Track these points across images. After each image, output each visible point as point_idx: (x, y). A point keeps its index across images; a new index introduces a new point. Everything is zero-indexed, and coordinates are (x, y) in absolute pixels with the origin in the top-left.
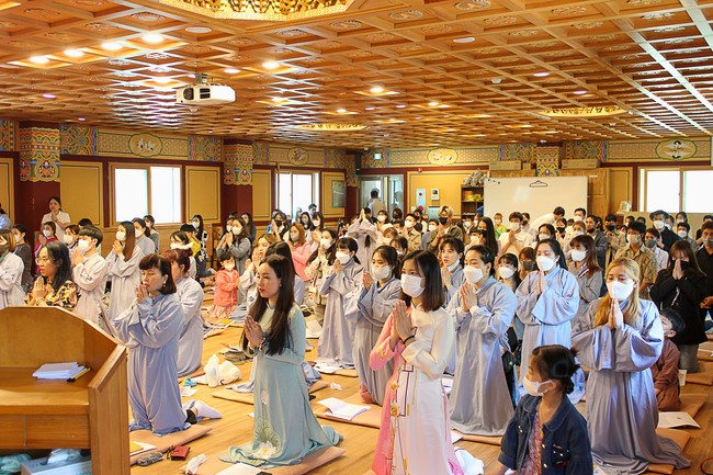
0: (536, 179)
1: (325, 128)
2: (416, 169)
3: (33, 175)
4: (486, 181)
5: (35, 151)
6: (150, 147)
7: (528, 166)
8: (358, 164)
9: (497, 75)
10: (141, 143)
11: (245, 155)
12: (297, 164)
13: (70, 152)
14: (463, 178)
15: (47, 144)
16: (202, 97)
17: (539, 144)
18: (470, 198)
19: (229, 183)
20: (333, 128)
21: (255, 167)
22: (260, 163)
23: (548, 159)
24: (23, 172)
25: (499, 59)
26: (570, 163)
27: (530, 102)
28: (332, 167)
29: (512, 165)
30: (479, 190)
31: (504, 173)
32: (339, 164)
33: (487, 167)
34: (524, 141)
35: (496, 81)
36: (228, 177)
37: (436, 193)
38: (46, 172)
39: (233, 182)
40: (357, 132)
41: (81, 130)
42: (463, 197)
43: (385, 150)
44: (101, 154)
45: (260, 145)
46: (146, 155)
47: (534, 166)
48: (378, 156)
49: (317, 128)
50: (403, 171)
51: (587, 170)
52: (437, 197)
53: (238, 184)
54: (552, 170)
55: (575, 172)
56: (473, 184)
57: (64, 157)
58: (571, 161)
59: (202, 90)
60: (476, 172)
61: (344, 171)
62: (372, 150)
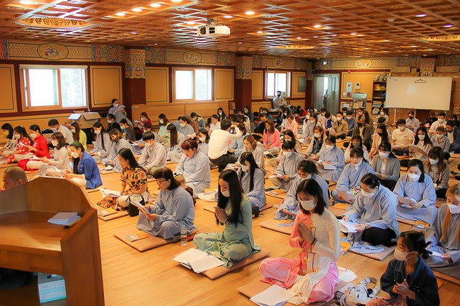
0: (420, 78)
1: (292, 47)
2: (347, 71)
3: (131, 75)
4: (388, 79)
5: (132, 62)
6: (194, 59)
7: (414, 70)
8: (313, 67)
9: (391, 17)
10: (190, 56)
11: (247, 63)
12: (278, 67)
13: (152, 62)
14: (375, 76)
15: (139, 58)
16: (211, 32)
17: (423, 57)
18: (378, 88)
19: (238, 78)
20: (297, 47)
21: (254, 69)
22: (257, 67)
23: (428, 66)
24: (126, 73)
25: (392, 7)
26: (442, 69)
27: (415, 33)
28: (298, 69)
29: (404, 69)
30: (384, 84)
31: (400, 74)
32: (303, 67)
33: (389, 71)
34: (413, 55)
35: (391, 20)
36: (238, 75)
37: (358, 85)
38: (138, 73)
39: (241, 77)
40: (311, 49)
41: (157, 50)
42: (374, 88)
43: (329, 59)
44: (168, 63)
45: (257, 57)
46: (192, 63)
47: (418, 70)
48: (325, 63)
49: (287, 47)
50: (339, 72)
51: (452, 73)
52: (358, 87)
53: (244, 78)
54: (429, 73)
55: (444, 74)
56: (380, 80)
57: (147, 65)
58: (442, 67)
59: (210, 29)
60: (383, 73)
61: (305, 71)
62: (322, 60)
